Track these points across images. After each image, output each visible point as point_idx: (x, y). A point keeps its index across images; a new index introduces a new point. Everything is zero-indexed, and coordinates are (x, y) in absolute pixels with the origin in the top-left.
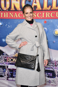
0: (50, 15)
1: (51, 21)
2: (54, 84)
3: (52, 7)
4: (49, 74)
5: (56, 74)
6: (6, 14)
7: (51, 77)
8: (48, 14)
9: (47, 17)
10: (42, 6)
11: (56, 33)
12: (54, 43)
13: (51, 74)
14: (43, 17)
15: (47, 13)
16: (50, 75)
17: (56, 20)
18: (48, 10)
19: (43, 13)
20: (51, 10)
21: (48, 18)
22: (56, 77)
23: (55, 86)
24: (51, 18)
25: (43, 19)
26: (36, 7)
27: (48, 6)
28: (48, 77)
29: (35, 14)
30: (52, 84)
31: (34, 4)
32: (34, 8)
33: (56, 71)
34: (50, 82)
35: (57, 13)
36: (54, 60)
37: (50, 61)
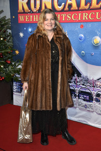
0: (88, 17)
1: (90, 25)
2: (91, 110)
3: (91, 5)
4: (85, 96)
5: (94, 98)
6: (36, 17)
7: (87, 101)
9: (84, 19)
10: (78, 4)
11: (95, 42)
12: (92, 55)
13: (88, 97)
14: (80, 19)
15: (84, 14)
16: (86, 98)
17: (96, 24)
18: (85, 10)
19: (80, 14)
20: (90, 9)
21: (86, 21)
22: (94, 101)
23: (92, 112)
24: (89, 21)
25: (80, 22)
26: (70, 5)
27: (86, 4)
28: (84, 100)
29: (69, 15)
30: (88, 109)
31: (69, 2)
32: (68, 7)
33: (94, 93)
34: (86, 106)
35: (97, 13)
36: (91, 79)
37: (87, 80)
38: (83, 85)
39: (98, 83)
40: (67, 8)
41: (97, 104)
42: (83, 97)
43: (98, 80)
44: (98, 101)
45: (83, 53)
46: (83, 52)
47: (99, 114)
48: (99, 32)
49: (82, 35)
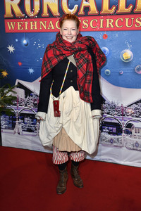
0: (114, 24)
1: (117, 34)
2: (118, 144)
3: (117, 8)
4: (111, 128)
5: (124, 129)
6: (34, 24)
7: (114, 134)
8: (110, 21)
9: (108, 26)
10: (99, 7)
11: (124, 57)
12: (120, 75)
13: (115, 129)
14: (101, 27)
15: (108, 20)
16: (112, 130)
17: (125, 33)
18: (110, 14)
19: (102, 20)
20: (116, 14)
21: (110, 30)
22: (123, 134)
23: (121, 147)
24: (115, 29)
25: (101, 30)
27: (110, 7)
28: (109, 133)
29: (85, 22)
30: (115, 144)
31: (85, 4)
32: (84, 11)
33: (123, 123)
34: (111, 141)
35: (127, 19)
36: (120, 105)
37: (114, 107)
38: (108, 113)
39: (130, 111)
40: (82, 12)
41: (128, 137)
42: (108, 129)
43: (130, 106)
44: (128, 133)
45: (108, 73)
46: (107, 70)
47: (131, 149)
48: (130, 43)
49: (106, 49)
